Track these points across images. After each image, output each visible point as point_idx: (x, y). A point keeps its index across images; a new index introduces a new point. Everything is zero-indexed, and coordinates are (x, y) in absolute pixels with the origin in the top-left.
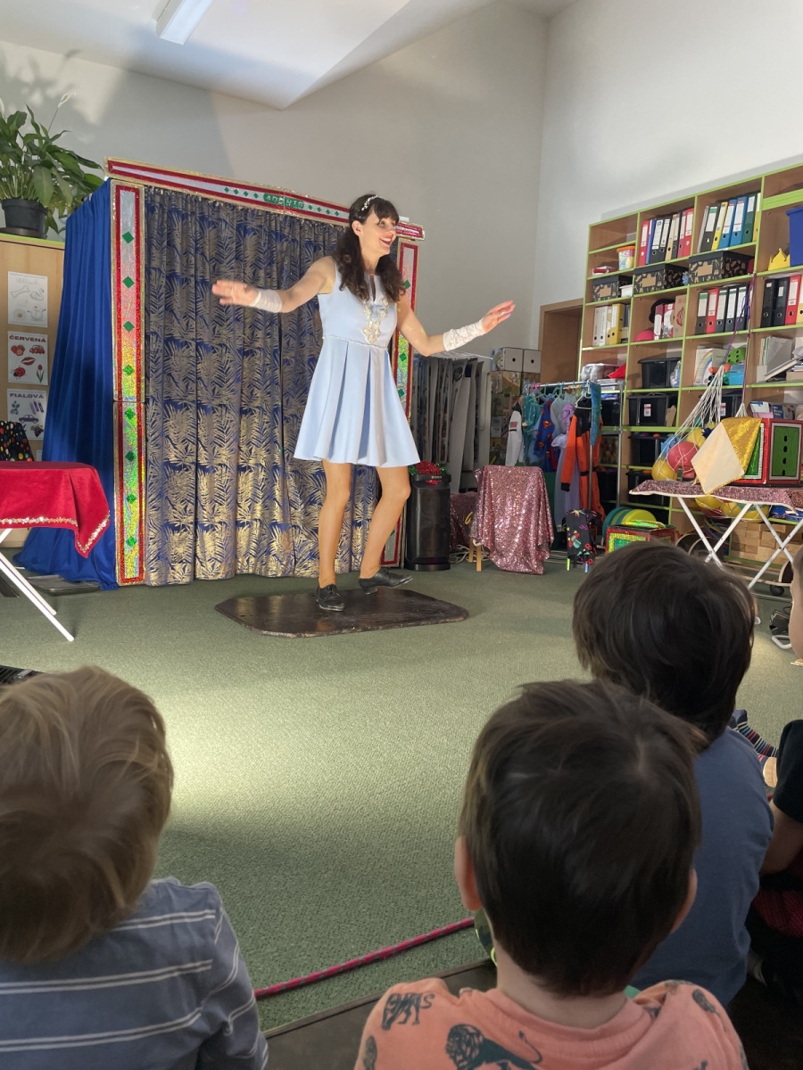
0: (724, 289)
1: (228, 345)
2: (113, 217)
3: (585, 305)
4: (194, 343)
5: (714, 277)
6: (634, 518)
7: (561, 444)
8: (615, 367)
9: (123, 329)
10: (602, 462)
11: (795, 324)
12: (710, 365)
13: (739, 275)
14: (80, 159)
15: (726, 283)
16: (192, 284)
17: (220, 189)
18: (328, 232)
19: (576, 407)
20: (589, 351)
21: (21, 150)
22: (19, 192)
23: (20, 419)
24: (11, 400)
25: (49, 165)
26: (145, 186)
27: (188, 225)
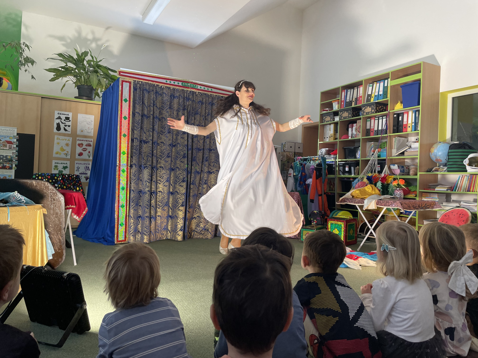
0: (377, 117)
1: (165, 142)
2: (120, 93)
3: (319, 124)
4: (151, 141)
5: (372, 113)
6: (342, 214)
7: (310, 182)
8: (333, 150)
9: (122, 136)
10: (329, 190)
11: (407, 132)
12: (373, 149)
13: (382, 111)
14: (109, 69)
15: (377, 115)
16: (152, 118)
17: (164, 81)
18: (208, 97)
19: (316, 167)
20: (322, 143)
21: (86, 66)
22: (84, 82)
23: (80, 174)
24: (76, 166)
25: (96, 72)
26: (133, 80)
27: (150, 95)
